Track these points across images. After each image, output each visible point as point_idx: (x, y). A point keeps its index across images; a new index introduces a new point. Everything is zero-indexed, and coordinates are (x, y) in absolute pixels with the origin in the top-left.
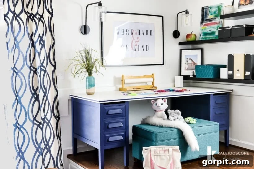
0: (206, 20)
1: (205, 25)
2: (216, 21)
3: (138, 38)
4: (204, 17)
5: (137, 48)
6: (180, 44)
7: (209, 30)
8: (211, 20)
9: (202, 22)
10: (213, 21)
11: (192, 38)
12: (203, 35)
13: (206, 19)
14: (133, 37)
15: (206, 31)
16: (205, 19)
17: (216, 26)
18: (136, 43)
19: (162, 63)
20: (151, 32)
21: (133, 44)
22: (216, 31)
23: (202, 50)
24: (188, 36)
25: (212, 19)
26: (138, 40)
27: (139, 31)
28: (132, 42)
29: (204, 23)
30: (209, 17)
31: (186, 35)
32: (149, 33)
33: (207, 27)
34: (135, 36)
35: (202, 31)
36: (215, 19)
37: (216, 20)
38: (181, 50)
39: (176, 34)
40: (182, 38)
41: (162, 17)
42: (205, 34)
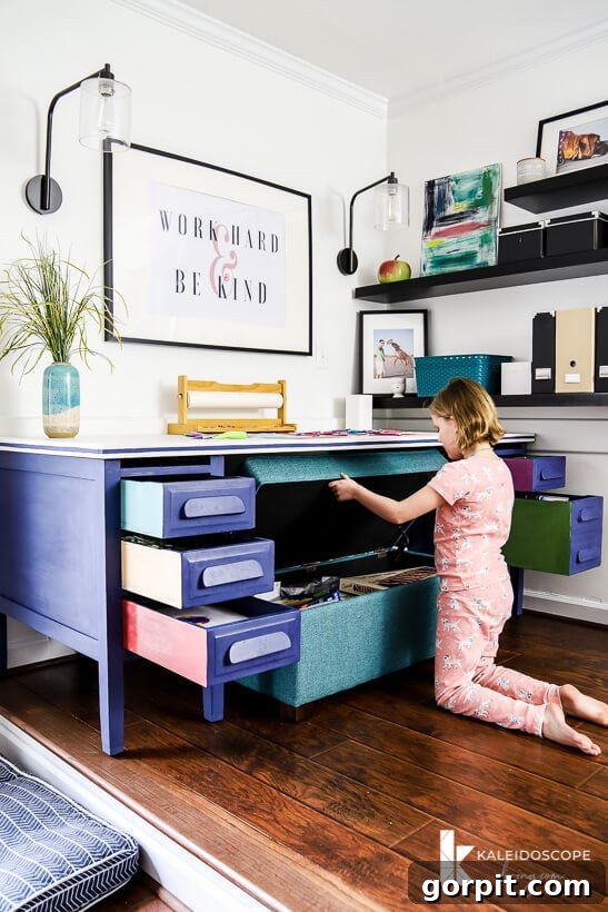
0: (443, 219)
1: (437, 235)
2: (475, 221)
3: (233, 255)
4: (435, 210)
5: (228, 287)
6: (360, 293)
7: (454, 247)
8: (460, 217)
9: (428, 226)
10: (468, 221)
11: (397, 275)
12: (432, 267)
13: (442, 215)
14: (216, 247)
15: (442, 252)
16: (438, 216)
17: (477, 233)
18: (227, 271)
19: (308, 351)
20: (275, 240)
21: (218, 272)
22: (477, 249)
23: (425, 313)
24: (386, 268)
25: (462, 213)
26: (232, 262)
27: (236, 231)
28: (214, 265)
29: (435, 230)
30: (451, 210)
31: (383, 261)
32: (268, 242)
33: (445, 240)
34: (225, 246)
35: (430, 255)
36: (474, 212)
37: (477, 216)
38: (361, 314)
39: (347, 262)
40: (367, 273)
41: (309, 197)
42: (440, 262)
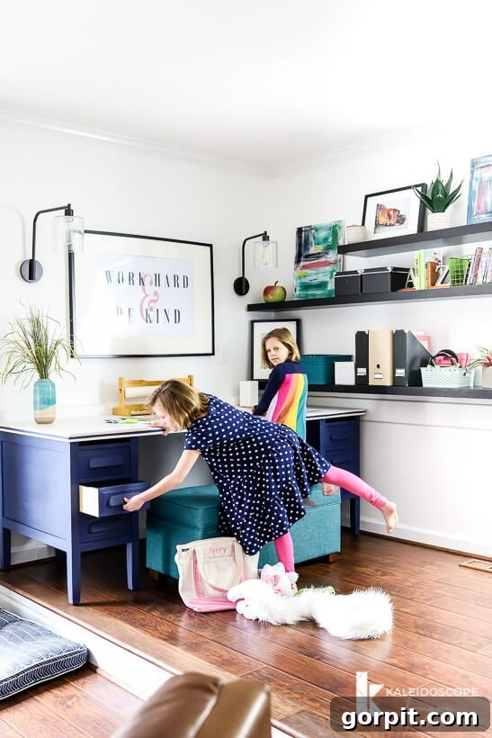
0: (307, 256)
1: (304, 267)
2: (328, 260)
3: (156, 293)
4: (303, 248)
5: (153, 315)
6: (251, 308)
7: (314, 277)
8: (318, 256)
9: (298, 261)
10: (323, 260)
11: (275, 296)
12: (300, 290)
13: (307, 253)
14: (144, 290)
15: (307, 280)
16: (304, 254)
17: (328, 269)
18: (152, 304)
19: (211, 352)
20: (186, 279)
21: (146, 306)
22: (328, 279)
23: (299, 322)
24: (268, 290)
25: (319, 253)
26: (156, 298)
27: (157, 277)
28: (142, 302)
29: (302, 264)
30: (313, 250)
31: (264, 287)
32: (181, 282)
33: (308, 271)
34: (150, 288)
35: (299, 281)
36: (327, 254)
37: (328, 256)
38: (252, 322)
39: (241, 286)
40: (255, 295)
41: (211, 246)
42: (305, 287)
